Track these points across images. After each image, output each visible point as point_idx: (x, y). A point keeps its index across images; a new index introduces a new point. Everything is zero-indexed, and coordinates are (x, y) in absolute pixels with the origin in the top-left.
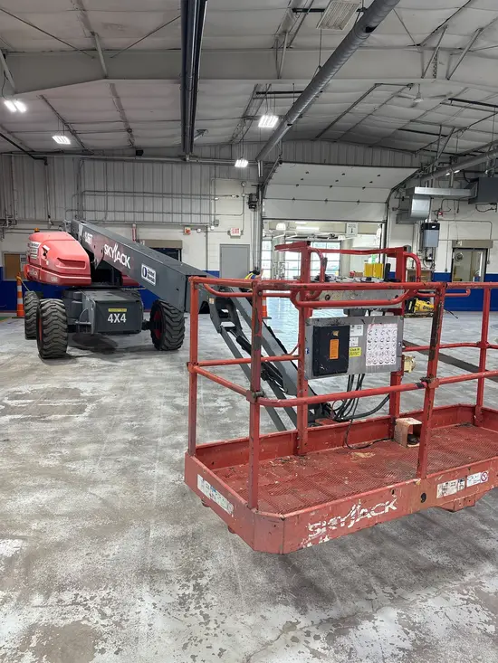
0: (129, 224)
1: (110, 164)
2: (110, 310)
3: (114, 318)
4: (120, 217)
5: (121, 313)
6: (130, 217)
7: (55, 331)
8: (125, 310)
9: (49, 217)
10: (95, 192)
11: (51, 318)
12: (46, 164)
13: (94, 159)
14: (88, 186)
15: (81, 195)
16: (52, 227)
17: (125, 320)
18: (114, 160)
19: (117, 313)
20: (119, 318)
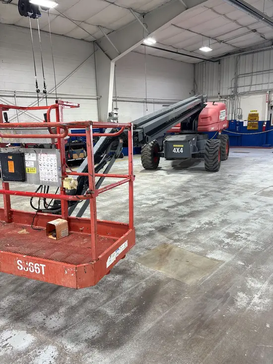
0: (264, 92)
1: (255, 54)
2: (174, 146)
3: (176, 150)
4: (259, 88)
5: (180, 148)
6: (265, 87)
7: (145, 156)
8: (182, 146)
9: (219, 94)
10: (245, 75)
11: (145, 149)
12: (219, 63)
13: (246, 54)
14: (241, 71)
15: (237, 78)
16: (221, 99)
17: (182, 152)
18: (258, 52)
19: (178, 148)
20: (179, 150)
